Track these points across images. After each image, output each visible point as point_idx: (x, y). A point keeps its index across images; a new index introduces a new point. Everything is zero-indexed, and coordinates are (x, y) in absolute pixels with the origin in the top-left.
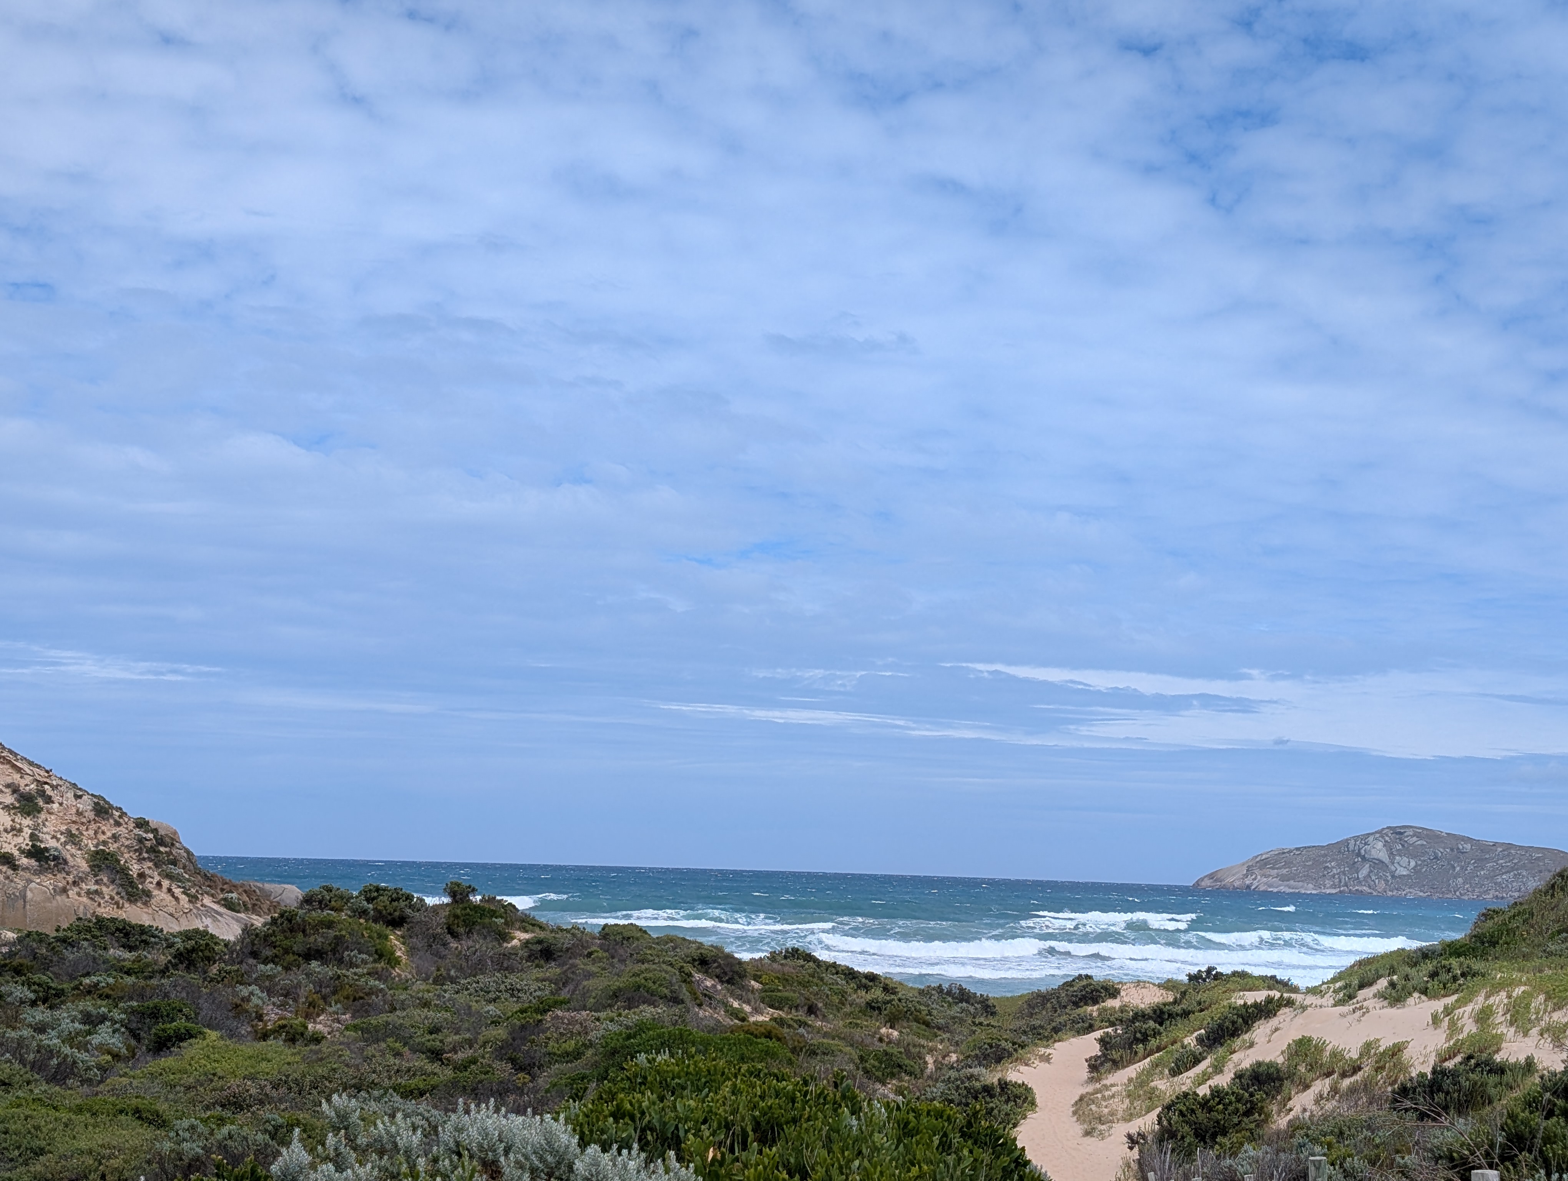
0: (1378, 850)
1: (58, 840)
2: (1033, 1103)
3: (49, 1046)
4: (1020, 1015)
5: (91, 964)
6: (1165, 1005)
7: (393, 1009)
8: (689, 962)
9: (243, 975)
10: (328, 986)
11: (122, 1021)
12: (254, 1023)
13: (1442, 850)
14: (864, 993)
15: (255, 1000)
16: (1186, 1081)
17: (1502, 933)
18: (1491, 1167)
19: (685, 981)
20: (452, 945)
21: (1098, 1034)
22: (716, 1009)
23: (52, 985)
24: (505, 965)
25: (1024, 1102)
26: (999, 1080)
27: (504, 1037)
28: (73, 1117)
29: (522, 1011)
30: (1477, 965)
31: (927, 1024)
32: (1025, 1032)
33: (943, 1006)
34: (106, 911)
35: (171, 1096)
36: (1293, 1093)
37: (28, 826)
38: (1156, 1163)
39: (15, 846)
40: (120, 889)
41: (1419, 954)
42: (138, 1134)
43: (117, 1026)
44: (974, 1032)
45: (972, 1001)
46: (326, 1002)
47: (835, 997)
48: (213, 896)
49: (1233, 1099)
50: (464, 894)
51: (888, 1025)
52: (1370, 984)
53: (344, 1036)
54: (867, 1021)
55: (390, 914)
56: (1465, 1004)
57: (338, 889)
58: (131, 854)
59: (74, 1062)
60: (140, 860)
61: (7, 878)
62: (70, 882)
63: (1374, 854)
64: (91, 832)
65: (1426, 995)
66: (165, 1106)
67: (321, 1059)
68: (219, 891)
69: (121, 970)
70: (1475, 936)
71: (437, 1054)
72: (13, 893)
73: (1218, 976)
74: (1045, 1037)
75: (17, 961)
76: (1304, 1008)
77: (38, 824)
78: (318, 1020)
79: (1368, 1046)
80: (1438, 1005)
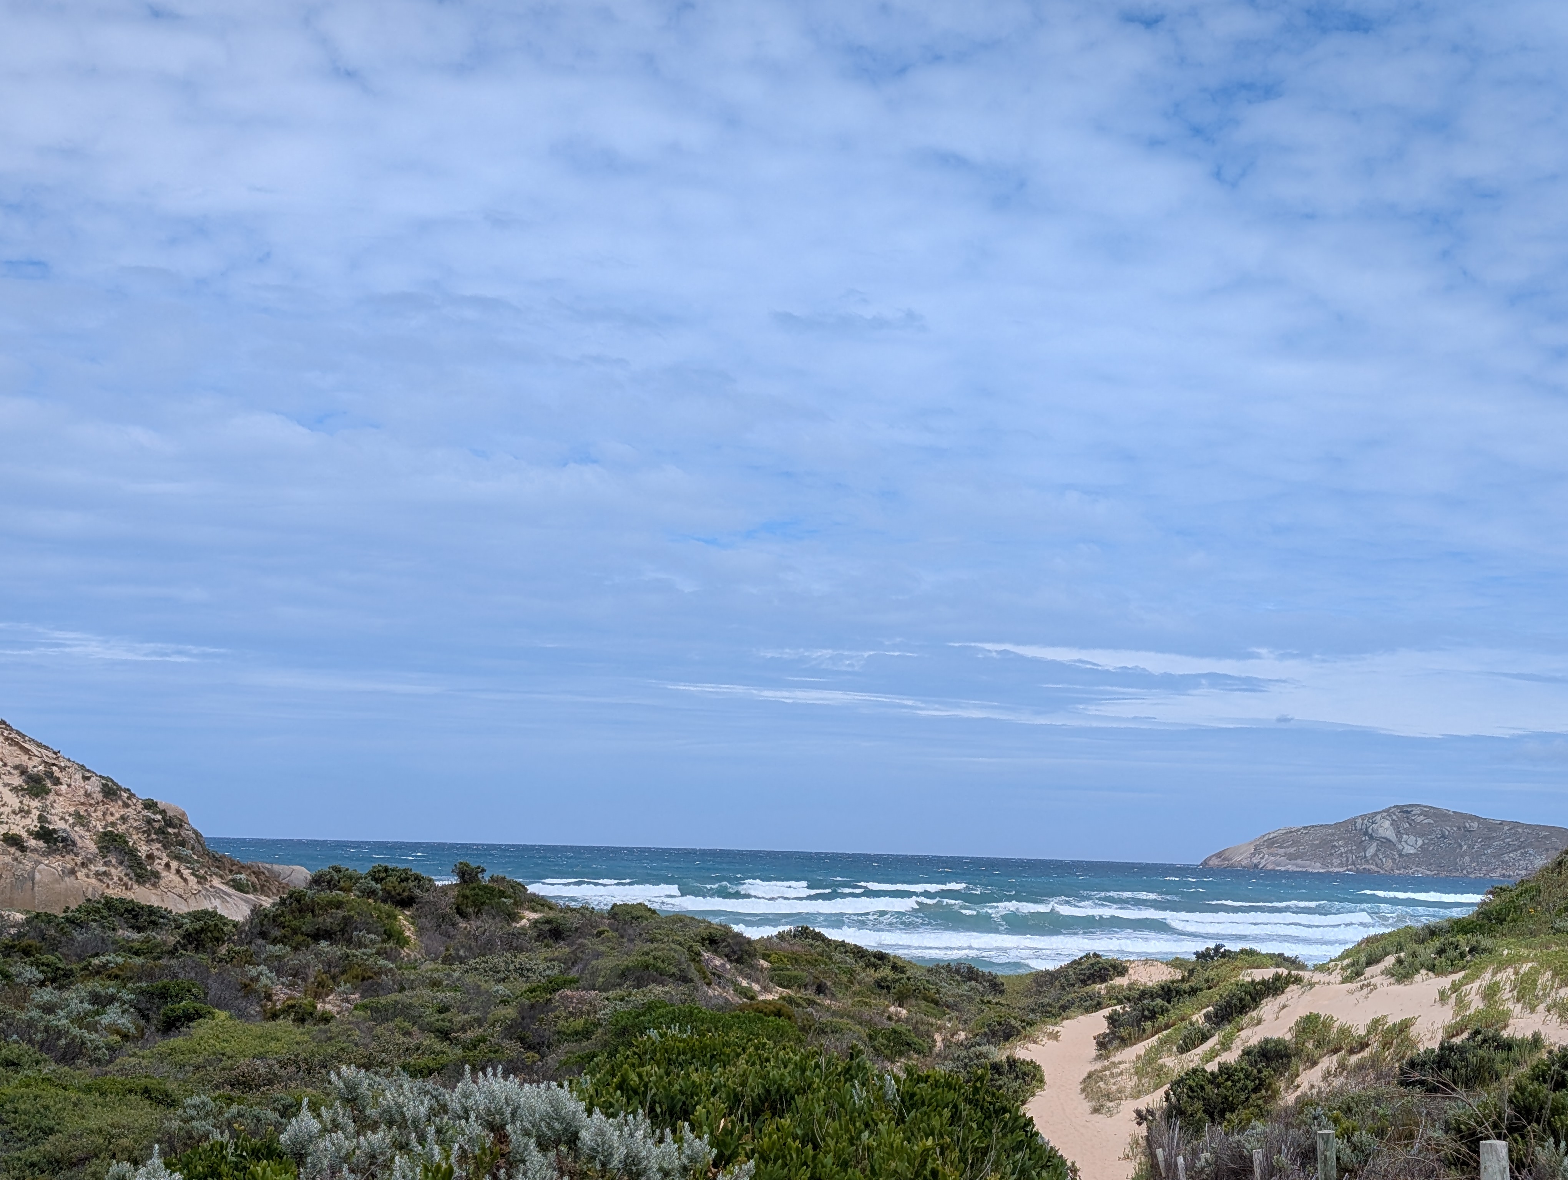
0: (1386, 829)
1: (66, 821)
2: (1042, 1081)
3: (57, 1027)
4: (1028, 993)
5: (100, 945)
6: (1173, 982)
7: (402, 989)
8: (698, 941)
9: (252, 956)
10: (337, 966)
11: (131, 1001)
12: (263, 1003)
13: (1449, 829)
14: (872, 971)
15: (264, 980)
16: (1194, 1058)
17: (1509, 911)
18: (1499, 1137)
19: (694, 960)
20: (460, 925)
21: (1107, 1012)
22: (724, 987)
23: (60, 966)
24: (514, 945)
25: (1033, 1078)
26: (1008, 1058)
27: (514, 1016)
28: (82, 1096)
29: (532, 991)
30: (1486, 942)
31: (936, 1003)
32: (1033, 1010)
33: (951, 984)
34: (115, 892)
35: (180, 1076)
36: (1301, 1070)
37: (36, 808)
38: (1165, 1140)
39: (23, 828)
40: (129, 871)
41: (1427, 931)
42: (147, 1113)
43: (126, 1006)
44: (983, 1011)
45: (980, 979)
46: (334, 982)
47: (843, 976)
48: (221, 877)
49: (1242, 1075)
50: (473, 875)
51: (897, 1004)
52: (1378, 961)
53: (353, 1016)
54: (875, 999)
55: (399, 894)
56: (1473, 981)
57: (347, 870)
58: (140, 835)
59: (83, 1043)
60: (149, 841)
61: (16, 859)
62: (79, 863)
63: (1382, 832)
64: (100, 814)
65: (1434, 972)
66: (174, 1086)
67: (330, 1039)
68: (227, 872)
69: (130, 951)
70: (1482, 913)
71: (447, 1034)
72: (22, 875)
73: (1226, 954)
74: (1053, 1015)
75: (25, 942)
76: (1312, 985)
77: (47, 806)
78: (327, 1000)
79: (1376, 1022)
80: (1446, 982)
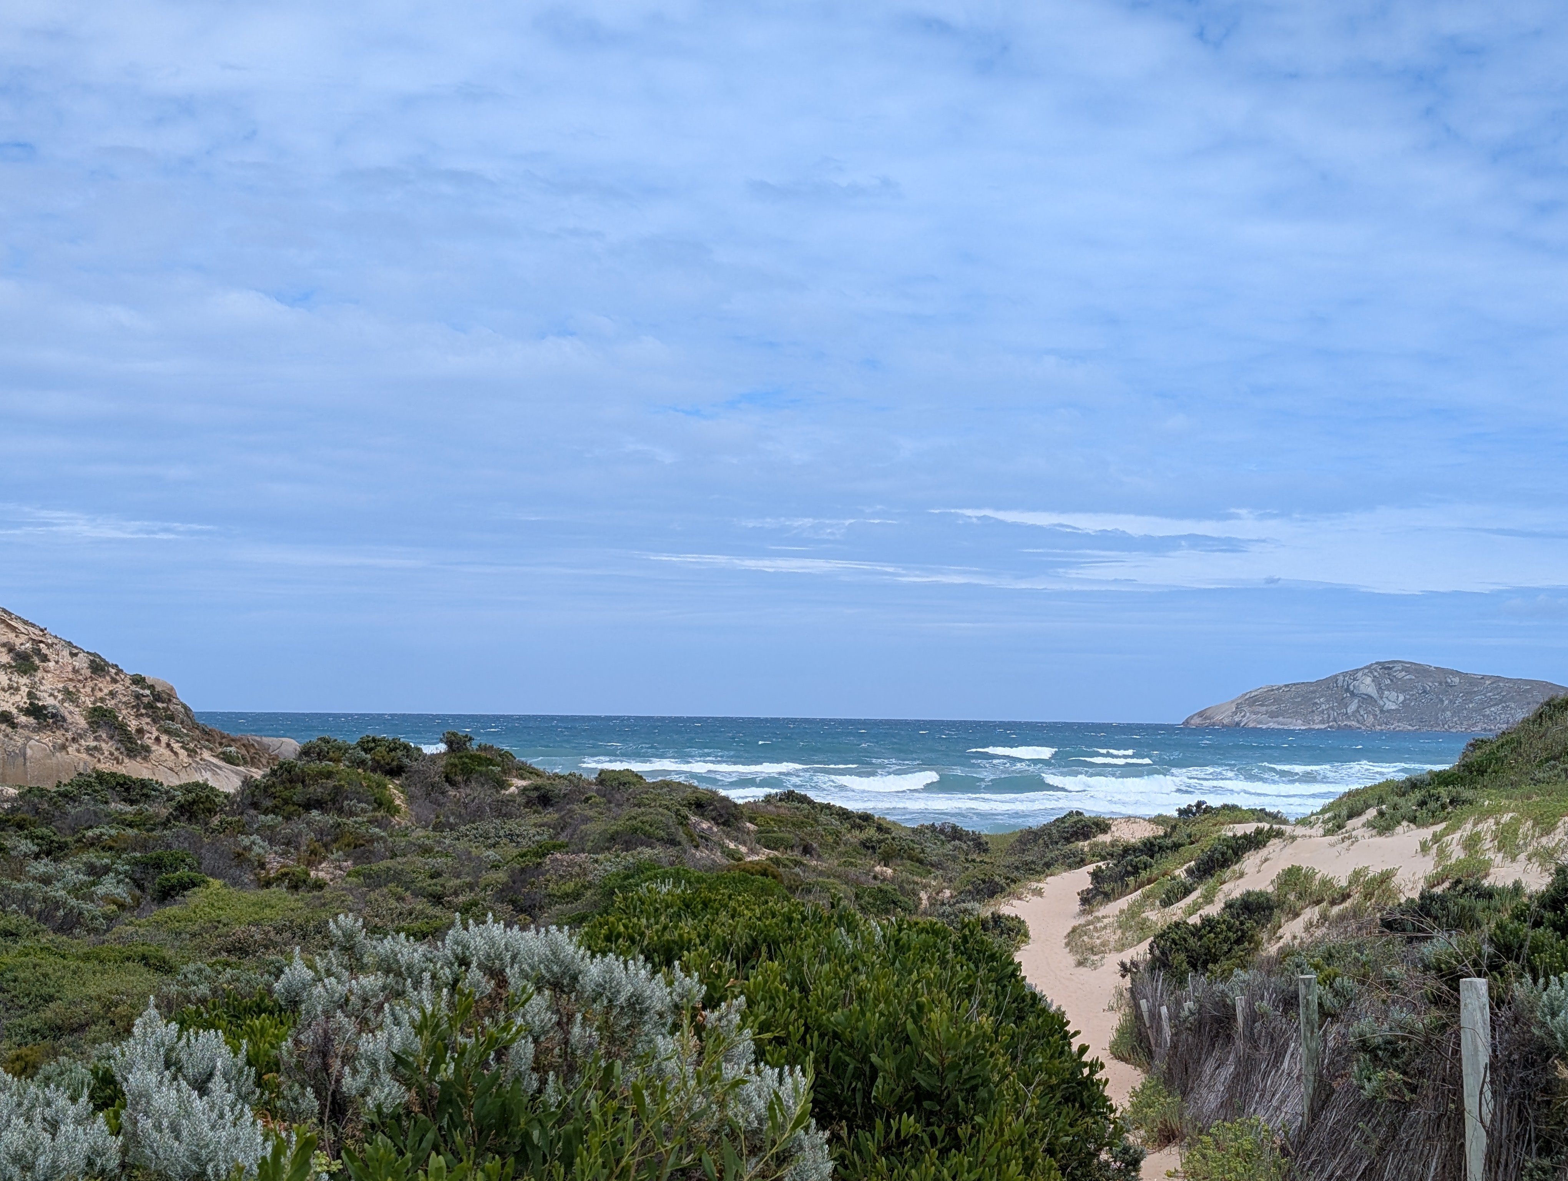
0: (1367, 685)
1: (55, 697)
2: (1026, 935)
3: (55, 897)
4: (1011, 851)
5: (93, 817)
6: (1155, 838)
7: (394, 856)
8: (684, 805)
9: (244, 826)
10: (328, 835)
11: (126, 872)
12: (257, 871)
13: (1430, 684)
14: (858, 833)
15: (256, 849)
16: (1177, 911)
17: (1491, 763)
18: (1479, 976)
19: (681, 824)
20: (450, 793)
21: (1091, 868)
22: (712, 850)
23: (55, 838)
24: (504, 812)
25: (1017, 934)
26: (992, 914)
27: (505, 880)
28: (81, 964)
29: (523, 855)
30: (1467, 793)
31: (921, 862)
32: (1017, 868)
33: (935, 844)
34: (106, 767)
35: (177, 943)
36: (1283, 921)
37: (25, 684)
38: (1148, 991)
39: (13, 704)
40: (119, 745)
41: (1408, 784)
42: (146, 979)
43: (121, 877)
44: (967, 869)
45: (965, 838)
46: (327, 850)
47: (829, 837)
48: (211, 750)
49: (1224, 927)
50: (461, 743)
51: (882, 863)
52: (1359, 814)
53: (347, 882)
54: (861, 859)
55: (388, 764)
56: (1454, 832)
57: (336, 740)
58: (129, 710)
59: (80, 914)
60: (138, 716)
61: (7, 736)
62: (69, 738)
63: (1363, 689)
64: (88, 690)
65: (1415, 824)
66: (172, 952)
67: (324, 905)
68: (217, 745)
69: (123, 823)
70: (1463, 766)
71: (439, 898)
72: (13, 751)
73: (1209, 810)
74: (1037, 872)
75: (19, 816)
76: (1293, 838)
77: (35, 683)
78: (320, 867)
79: (1357, 874)
80: (1427, 833)
